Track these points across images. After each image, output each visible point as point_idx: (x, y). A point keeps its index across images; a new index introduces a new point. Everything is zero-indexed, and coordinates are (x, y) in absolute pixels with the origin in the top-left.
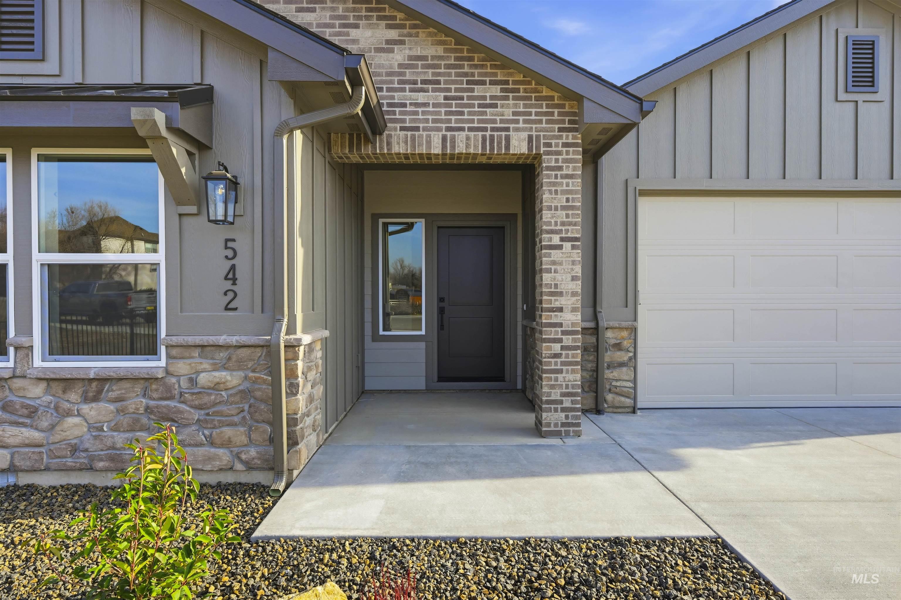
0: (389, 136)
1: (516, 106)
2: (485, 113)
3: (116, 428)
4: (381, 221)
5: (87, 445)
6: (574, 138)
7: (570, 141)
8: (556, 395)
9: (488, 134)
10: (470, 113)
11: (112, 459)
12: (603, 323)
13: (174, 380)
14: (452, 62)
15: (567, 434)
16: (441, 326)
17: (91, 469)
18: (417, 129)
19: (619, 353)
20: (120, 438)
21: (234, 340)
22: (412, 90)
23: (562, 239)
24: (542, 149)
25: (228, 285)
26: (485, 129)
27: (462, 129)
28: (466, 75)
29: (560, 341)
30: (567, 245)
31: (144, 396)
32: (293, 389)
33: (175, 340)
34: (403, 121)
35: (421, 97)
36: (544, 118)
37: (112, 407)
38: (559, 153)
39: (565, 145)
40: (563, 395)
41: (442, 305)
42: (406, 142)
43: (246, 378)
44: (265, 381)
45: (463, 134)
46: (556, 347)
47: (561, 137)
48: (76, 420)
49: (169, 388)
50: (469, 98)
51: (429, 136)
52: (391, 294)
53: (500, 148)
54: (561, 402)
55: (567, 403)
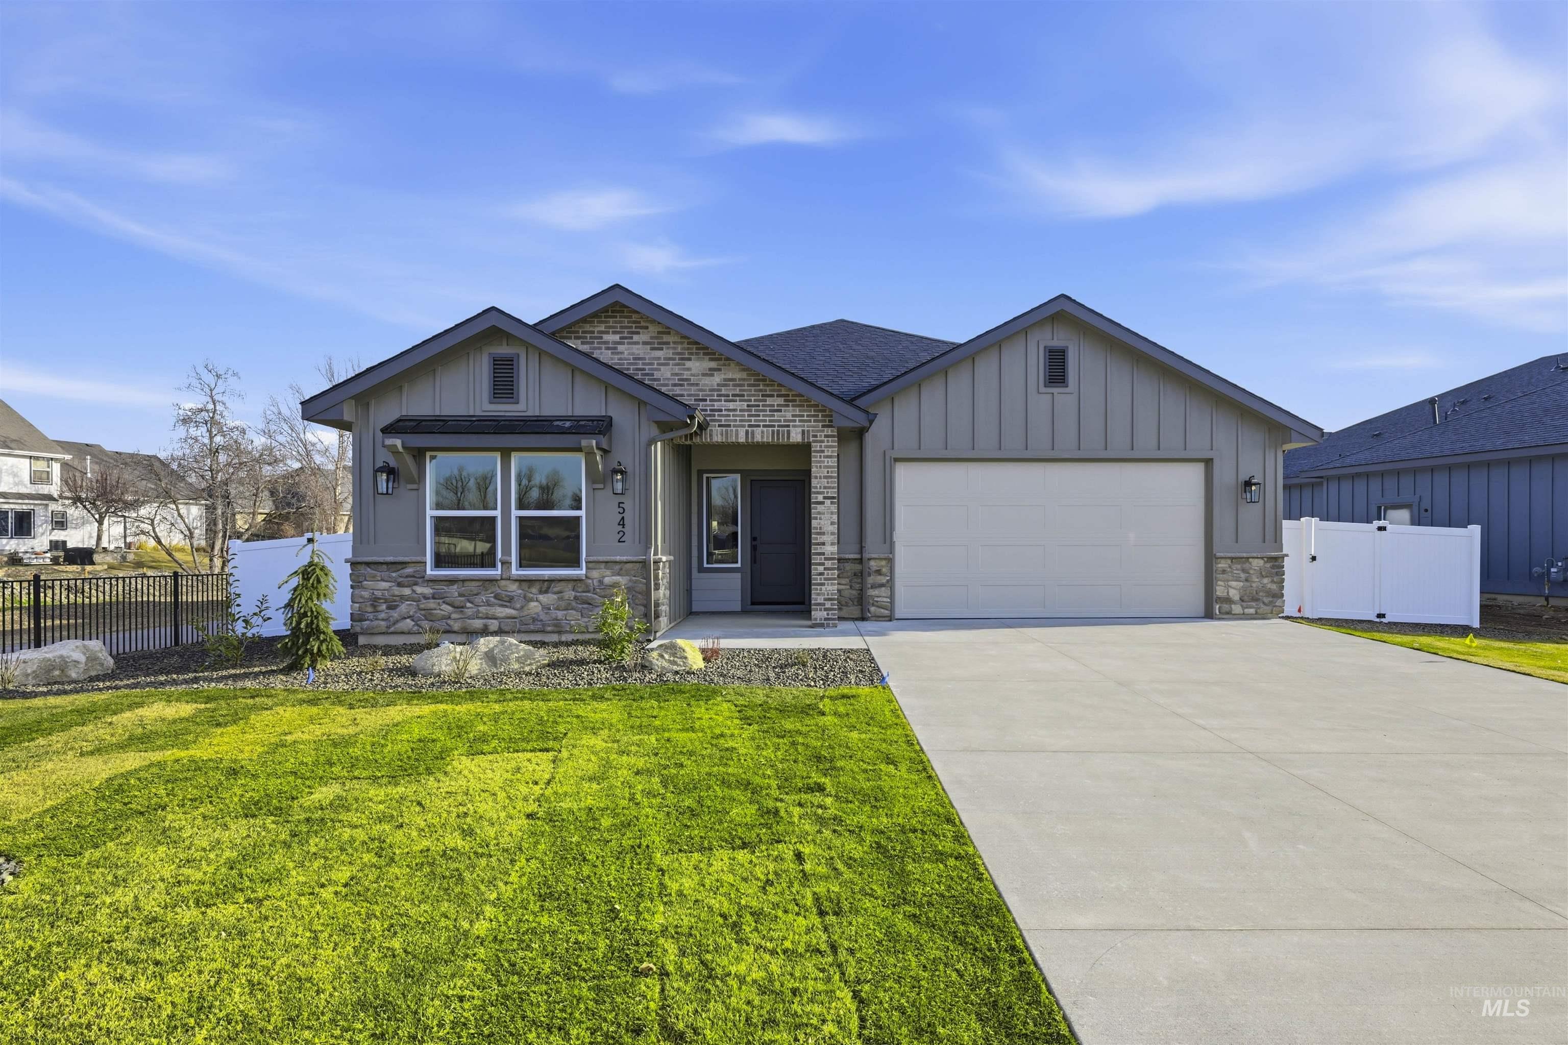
0: (711, 430)
1: (794, 411)
2: (773, 416)
3: (557, 609)
4: (705, 476)
5: (541, 617)
6: (832, 431)
7: (830, 433)
8: (820, 599)
9: (776, 429)
10: (764, 416)
11: (555, 625)
12: (866, 556)
13: (590, 581)
14: (752, 382)
15: (828, 625)
16: (754, 560)
17: (543, 632)
18: (729, 426)
19: (879, 577)
20: (560, 614)
21: (624, 558)
22: (725, 401)
23: (825, 498)
24: (811, 439)
25: (620, 528)
26: (774, 426)
27: (759, 426)
28: (761, 390)
29: (823, 564)
30: (828, 502)
31: (573, 590)
32: (657, 588)
33: (591, 559)
34: (721, 421)
35: (731, 405)
36: (812, 419)
37: (555, 597)
38: (822, 442)
39: (826, 436)
40: (825, 600)
41: (754, 543)
42: (722, 435)
43: (630, 580)
44: (641, 582)
45: (760, 429)
46: (821, 569)
47: (823, 431)
48: (535, 604)
49: (587, 586)
50: (763, 406)
51: (737, 431)
52: (714, 536)
53: (783, 438)
54: (824, 604)
55: (828, 605)
